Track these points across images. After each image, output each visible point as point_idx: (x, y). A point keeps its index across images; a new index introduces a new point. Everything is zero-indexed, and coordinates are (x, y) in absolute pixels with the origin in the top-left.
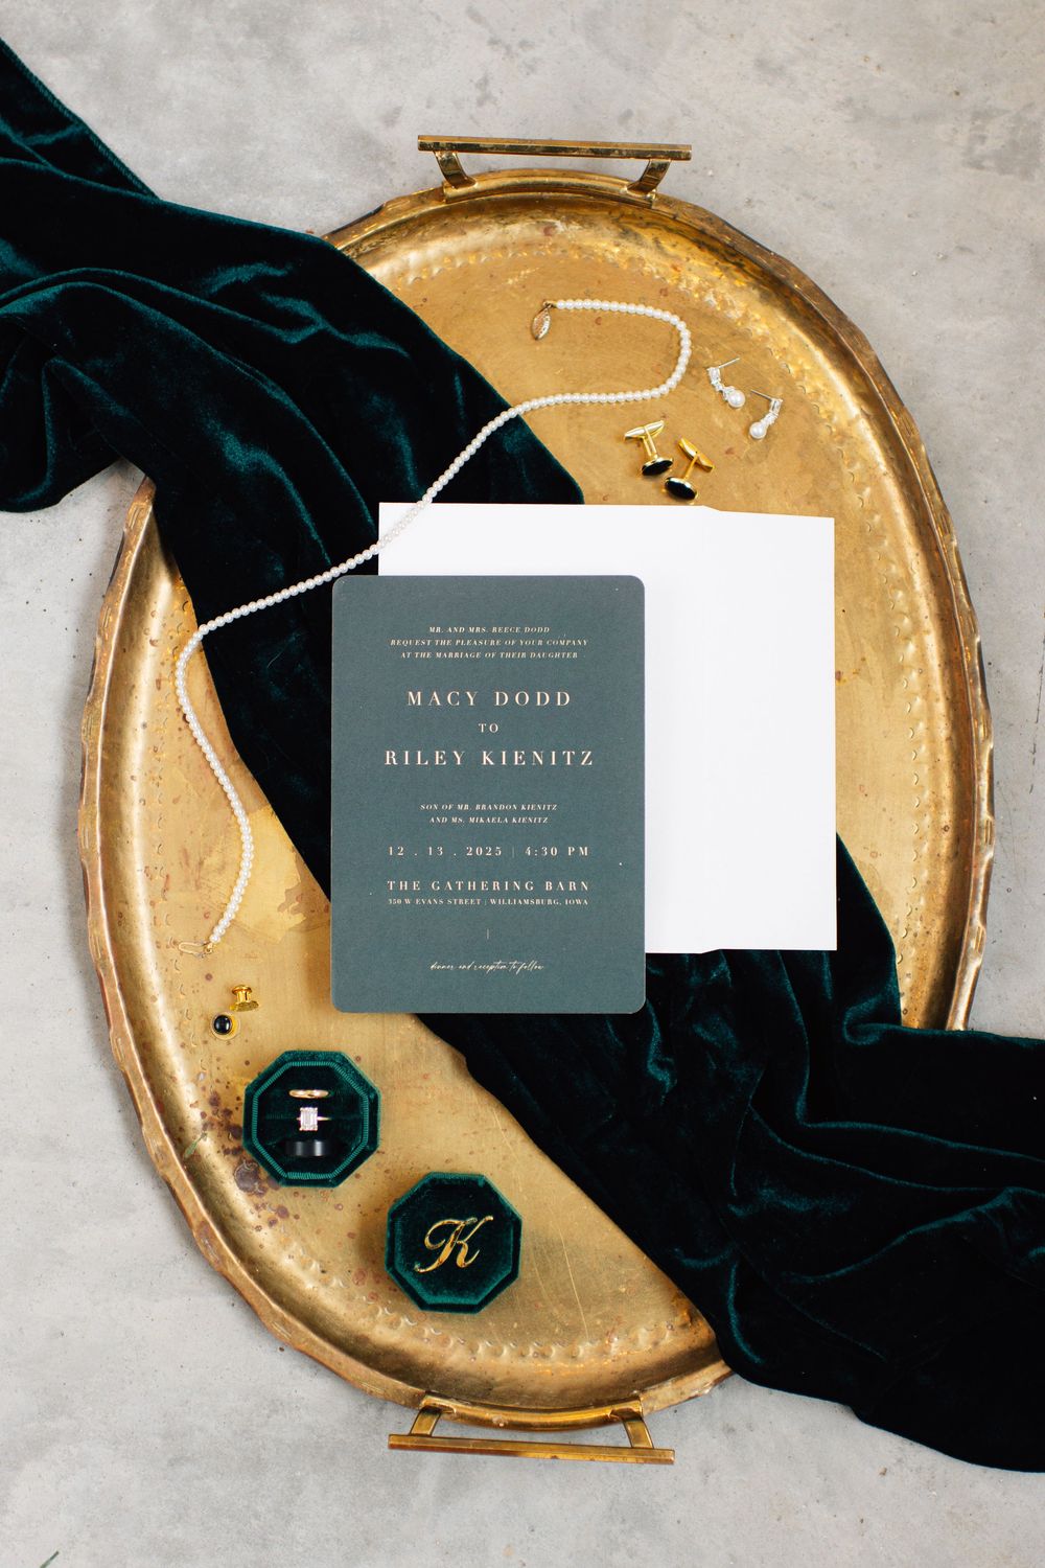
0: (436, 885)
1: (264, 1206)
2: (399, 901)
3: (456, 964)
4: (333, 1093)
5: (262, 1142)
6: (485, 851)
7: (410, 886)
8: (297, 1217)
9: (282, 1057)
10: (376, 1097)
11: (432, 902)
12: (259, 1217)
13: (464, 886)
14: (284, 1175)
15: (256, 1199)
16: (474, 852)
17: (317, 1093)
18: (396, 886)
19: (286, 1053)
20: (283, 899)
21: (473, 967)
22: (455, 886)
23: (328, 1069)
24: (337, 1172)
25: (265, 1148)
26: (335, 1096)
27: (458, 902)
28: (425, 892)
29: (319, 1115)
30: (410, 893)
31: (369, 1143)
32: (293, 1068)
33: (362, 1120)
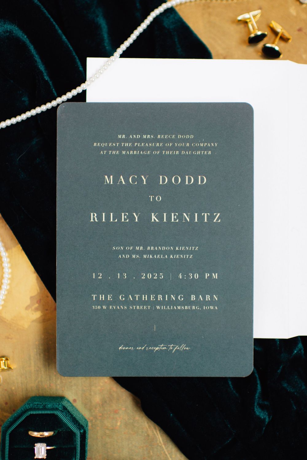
0: (122, 297)
2: (99, 307)
3: (135, 347)
4: (56, 433)
6: (153, 276)
7: (106, 297)
10: (85, 432)
11: (120, 307)
13: (140, 298)
16: (146, 276)
17: (46, 434)
18: (98, 298)
20: (28, 302)
21: (145, 348)
22: (134, 298)
23: (54, 415)
27: (136, 307)
28: (115, 301)
30: (106, 302)
32: (31, 415)
33: (75, 448)
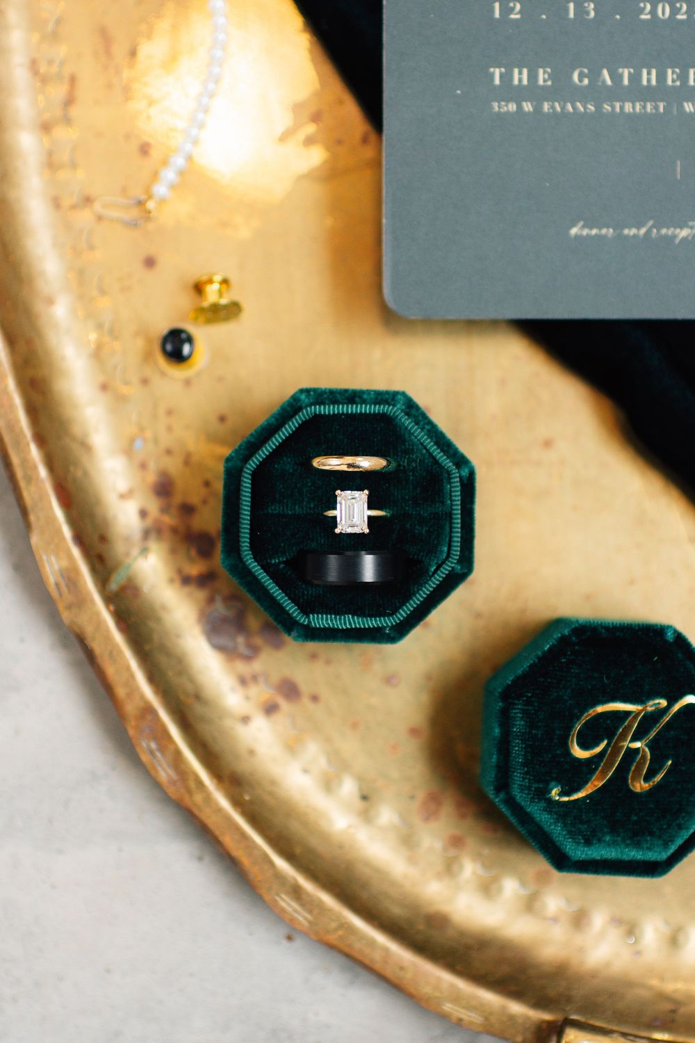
0: (581, 76)
1: (255, 678)
2: (512, 107)
3: (619, 226)
4: (394, 464)
5: (258, 555)
6: (675, 11)
7: (533, 77)
8: (315, 698)
9: (295, 398)
10: (472, 474)
11: (574, 107)
12: (248, 698)
13: (635, 78)
14: (303, 620)
15: (241, 667)
16: (653, 12)
17: (366, 463)
18: (506, 78)
19: (302, 391)
21: (649, 232)
22: (616, 78)
23: (385, 419)
24: (403, 613)
25: (266, 568)
26: (397, 471)
27: (622, 108)
28: (562, 88)
29: (370, 508)
30: (533, 92)
31: (460, 561)
32: (317, 418)
33: (450, 516)
